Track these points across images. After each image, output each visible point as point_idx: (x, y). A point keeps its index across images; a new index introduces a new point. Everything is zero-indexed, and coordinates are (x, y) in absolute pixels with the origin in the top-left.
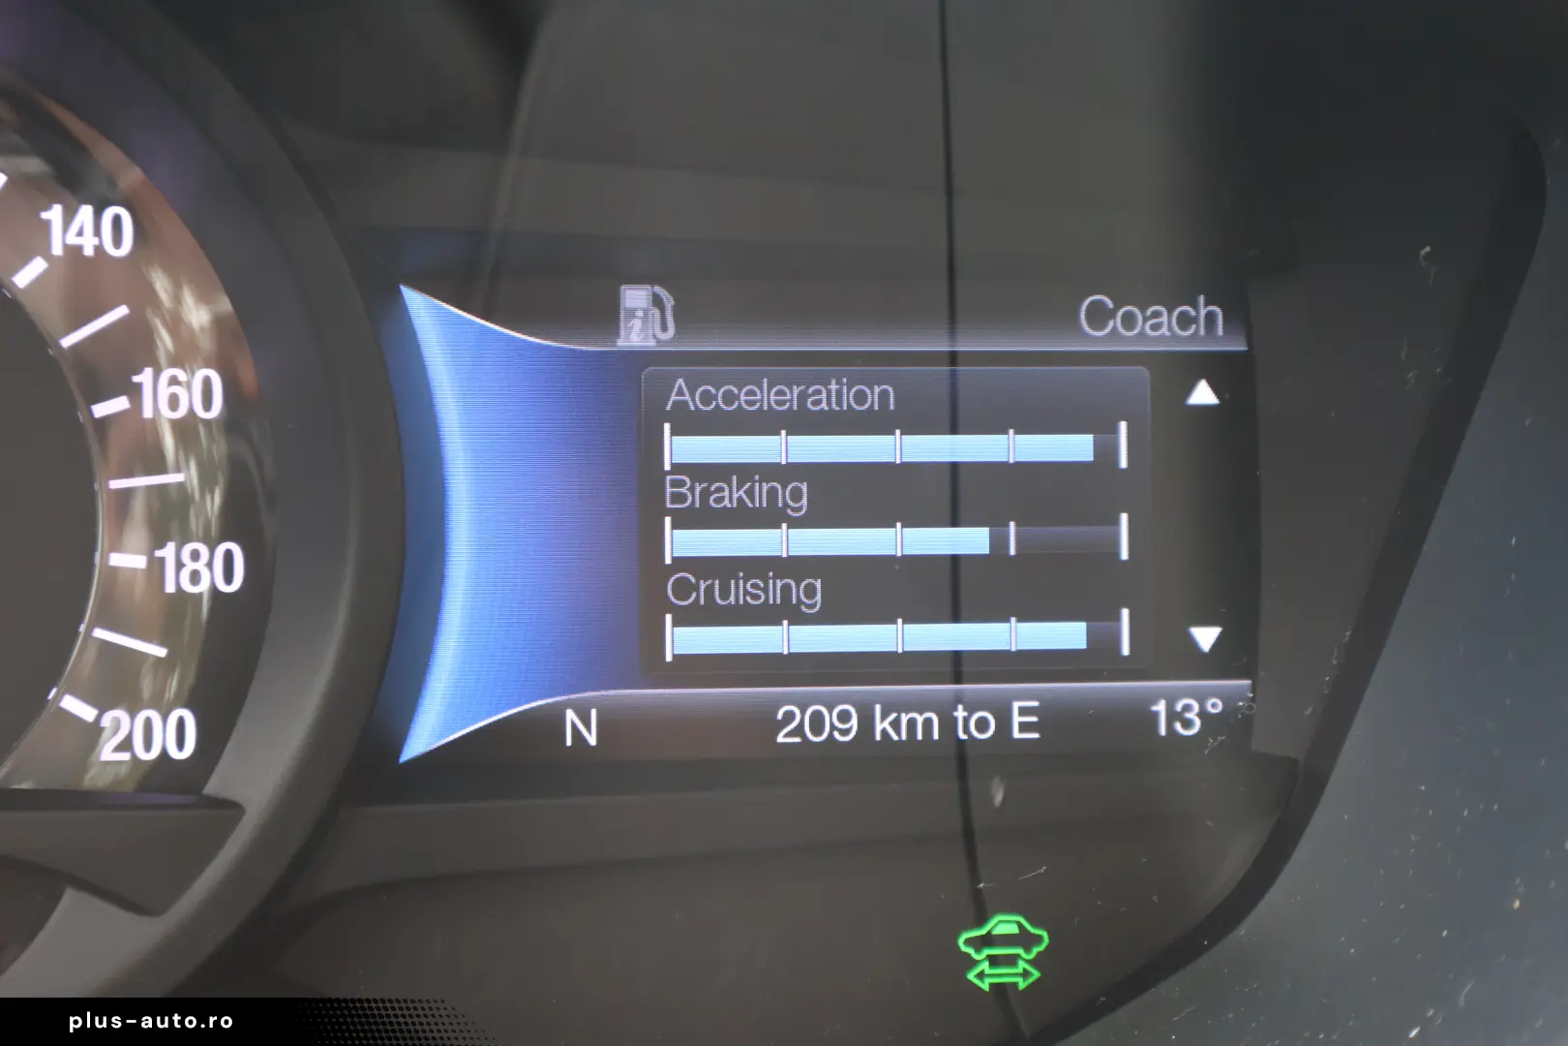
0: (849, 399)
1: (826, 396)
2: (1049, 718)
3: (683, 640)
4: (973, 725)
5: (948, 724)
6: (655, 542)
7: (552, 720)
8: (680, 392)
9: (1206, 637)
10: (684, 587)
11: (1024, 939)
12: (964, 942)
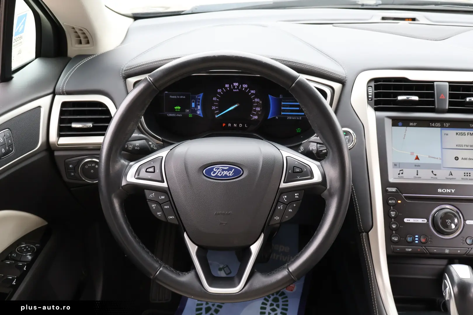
2: (302, 118)
3: (282, 113)
4: (298, 118)
5: (296, 118)
6: (281, 108)
7: (275, 117)
8: (283, 100)
10: (282, 111)
11: (300, 130)
12: (297, 130)
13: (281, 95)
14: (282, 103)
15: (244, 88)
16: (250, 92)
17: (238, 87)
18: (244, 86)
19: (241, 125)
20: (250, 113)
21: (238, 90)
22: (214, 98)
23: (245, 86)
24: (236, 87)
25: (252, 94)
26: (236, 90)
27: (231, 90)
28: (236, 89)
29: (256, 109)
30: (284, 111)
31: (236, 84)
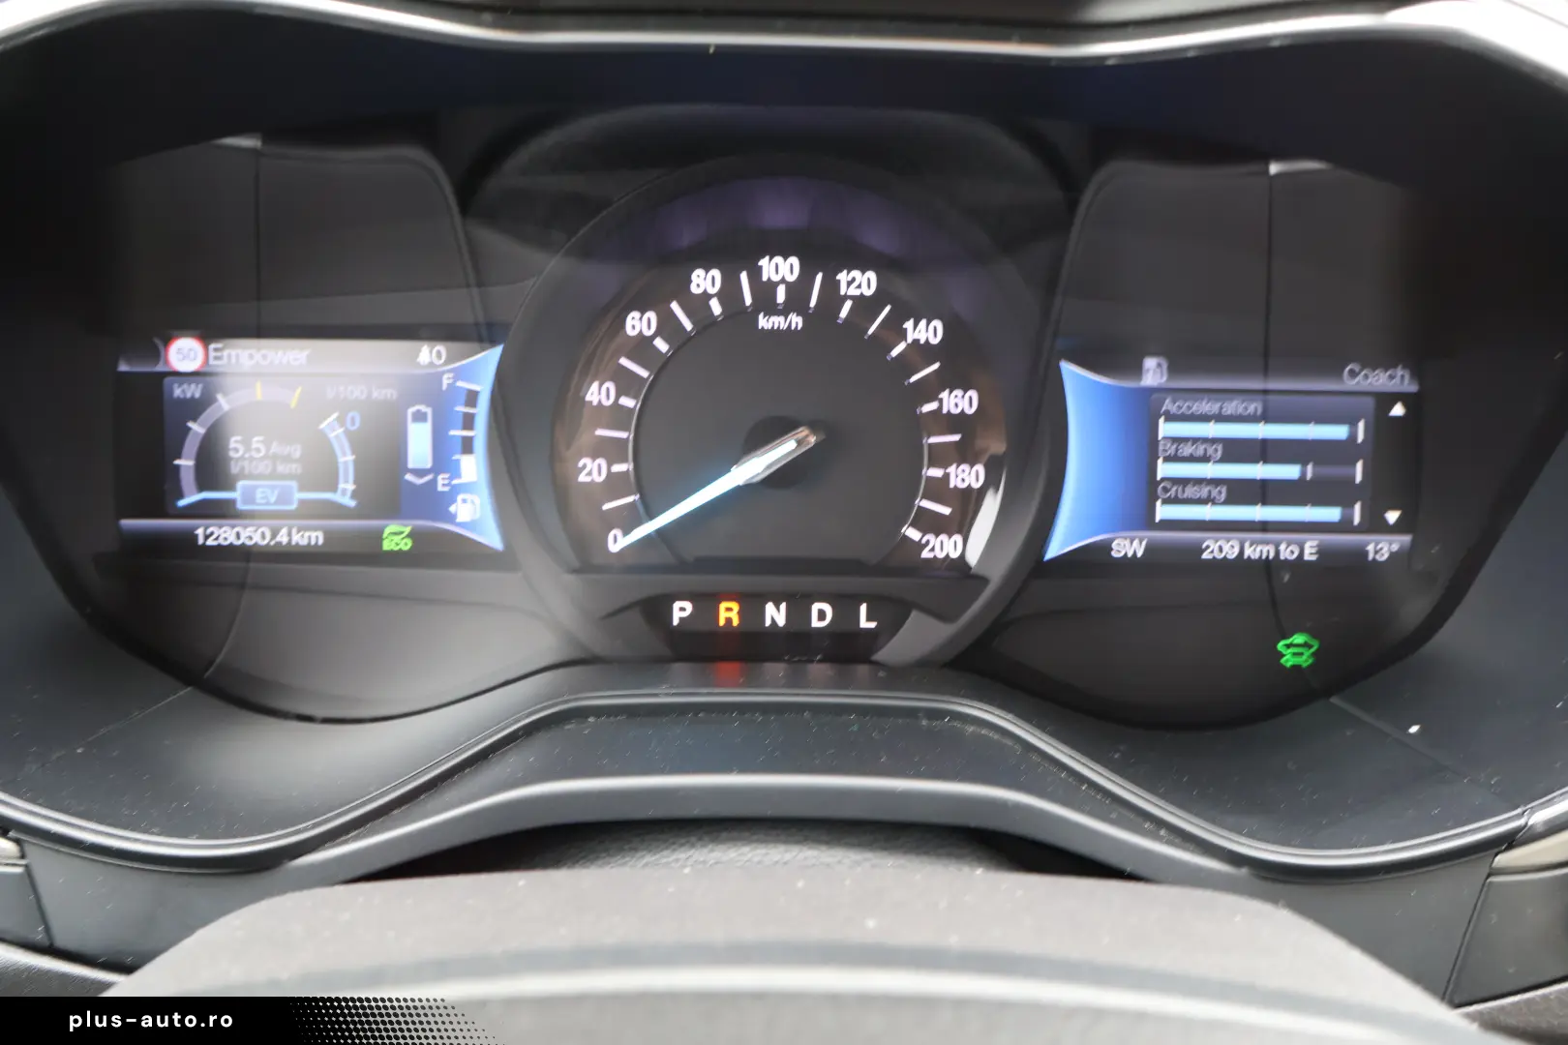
0: (1240, 410)
1: (1232, 407)
2: (1322, 551)
3: (1163, 512)
4: (1288, 553)
5: (1277, 553)
6: (1152, 469)
7: (1105, 547)
8: (1168, 405)
9: (1392, 516)
10: (1166, 490)
11: (1306, 645)
12: (1280, 646)
13: (1150, 363)
14: (1166, 429)
15: (846, 297)
16: (903, 335)
17: (798, 292)
18: (849, 283)
19: (822, 615)
20: (903, 511)
21: (796, 321)
22: (595, 386)
23: (859, 283)
24: (781, 296)
25: (922, 352)
26: (777, 322)
27: (738, 316)
28: (784, 312)
29: (947, 476)
30: (1181, 490)
31: (779, 269)
